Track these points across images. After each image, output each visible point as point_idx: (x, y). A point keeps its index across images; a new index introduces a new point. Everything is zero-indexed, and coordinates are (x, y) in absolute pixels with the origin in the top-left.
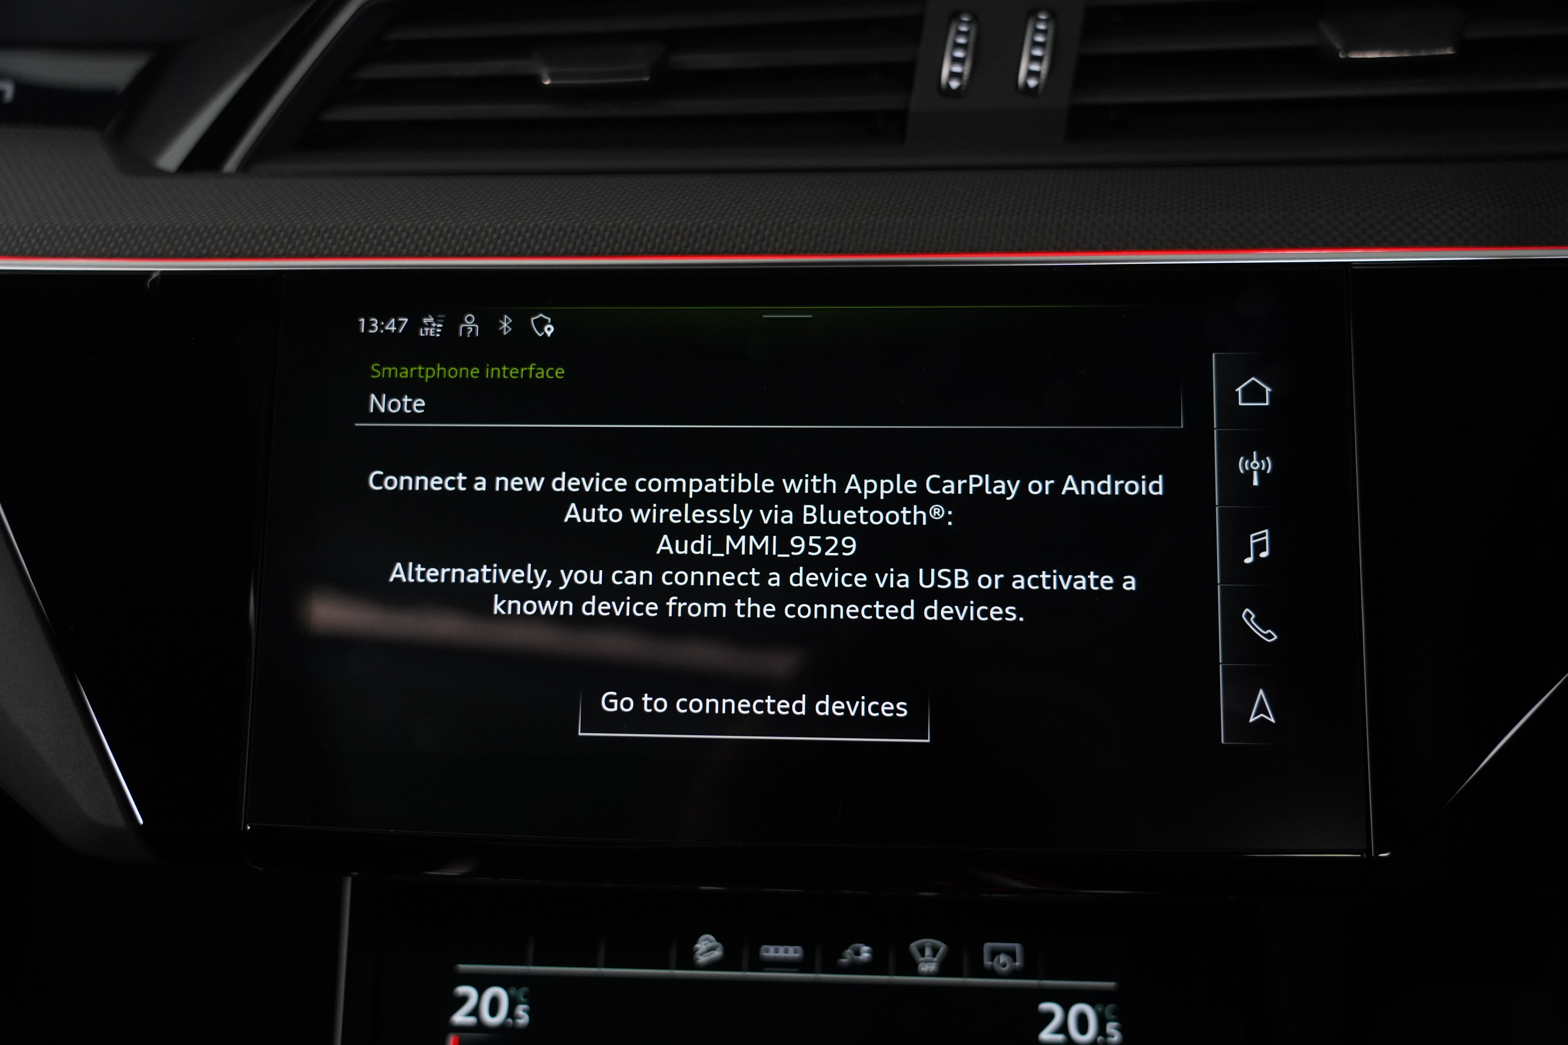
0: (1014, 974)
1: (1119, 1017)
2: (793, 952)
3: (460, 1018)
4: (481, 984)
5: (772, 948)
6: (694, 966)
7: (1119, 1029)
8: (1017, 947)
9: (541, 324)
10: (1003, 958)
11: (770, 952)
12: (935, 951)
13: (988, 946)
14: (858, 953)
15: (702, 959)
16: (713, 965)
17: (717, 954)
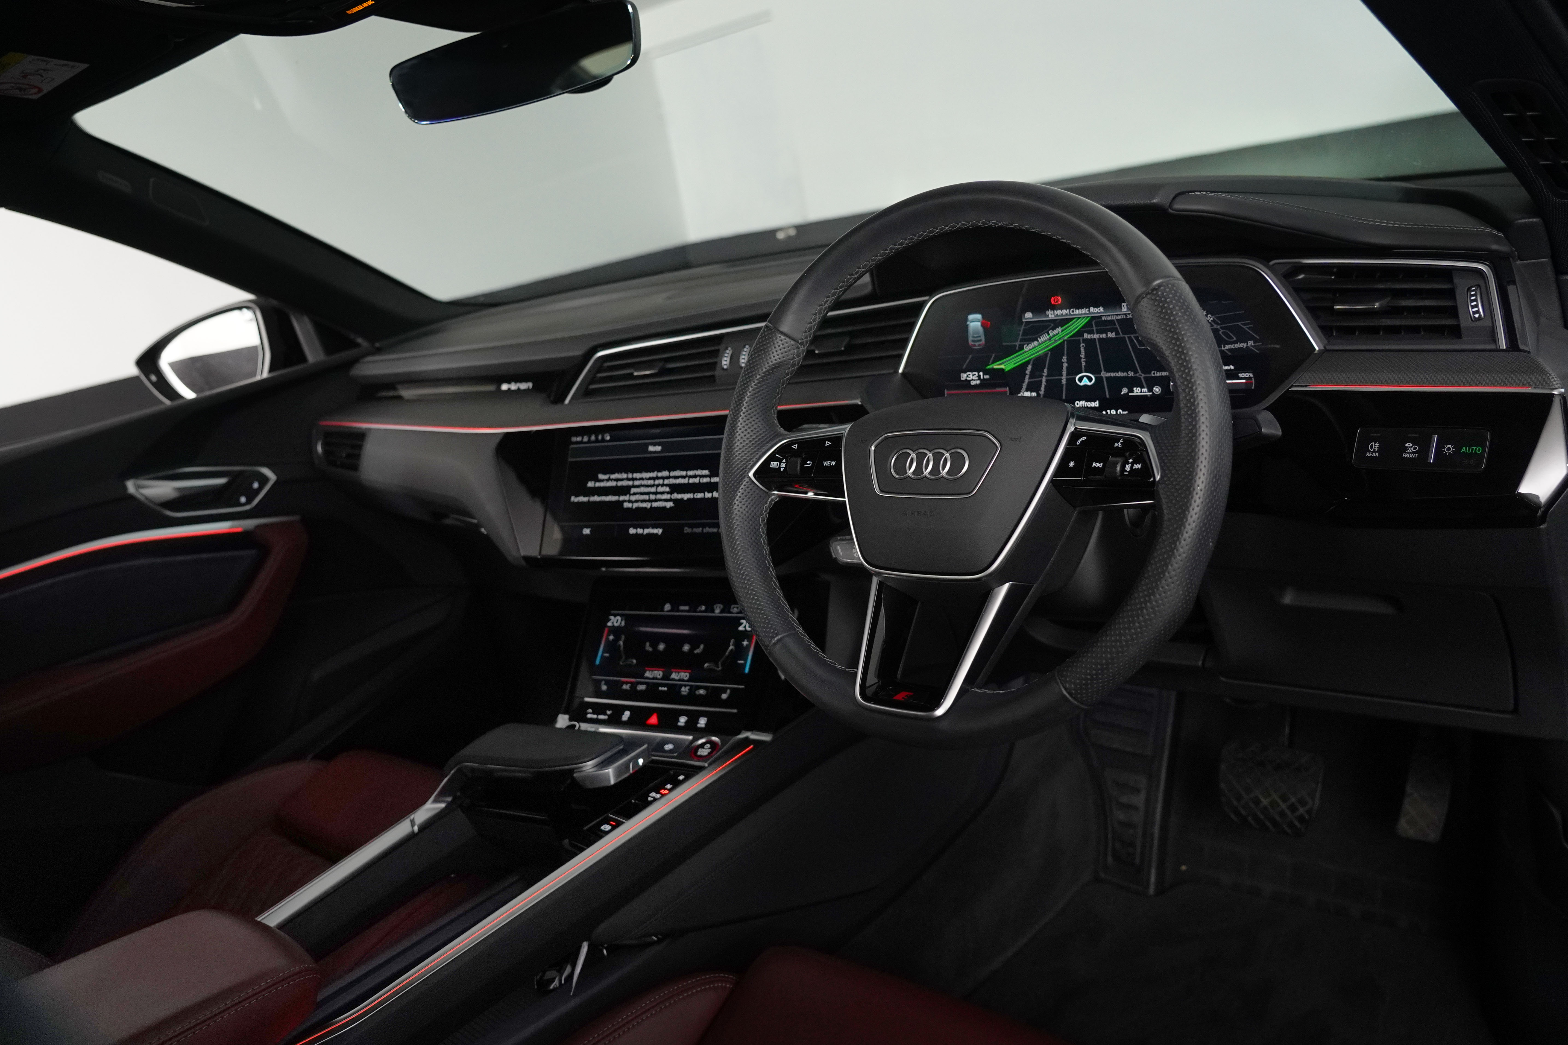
2: (686, 608)
3: (609, 624)
4: (615, 616)
6: (663, 612)
9: (607, 437)
11: (682, 608)
12: (720, 607)
14: (701, 607)
16: (668, 611)
17: (670, 609)
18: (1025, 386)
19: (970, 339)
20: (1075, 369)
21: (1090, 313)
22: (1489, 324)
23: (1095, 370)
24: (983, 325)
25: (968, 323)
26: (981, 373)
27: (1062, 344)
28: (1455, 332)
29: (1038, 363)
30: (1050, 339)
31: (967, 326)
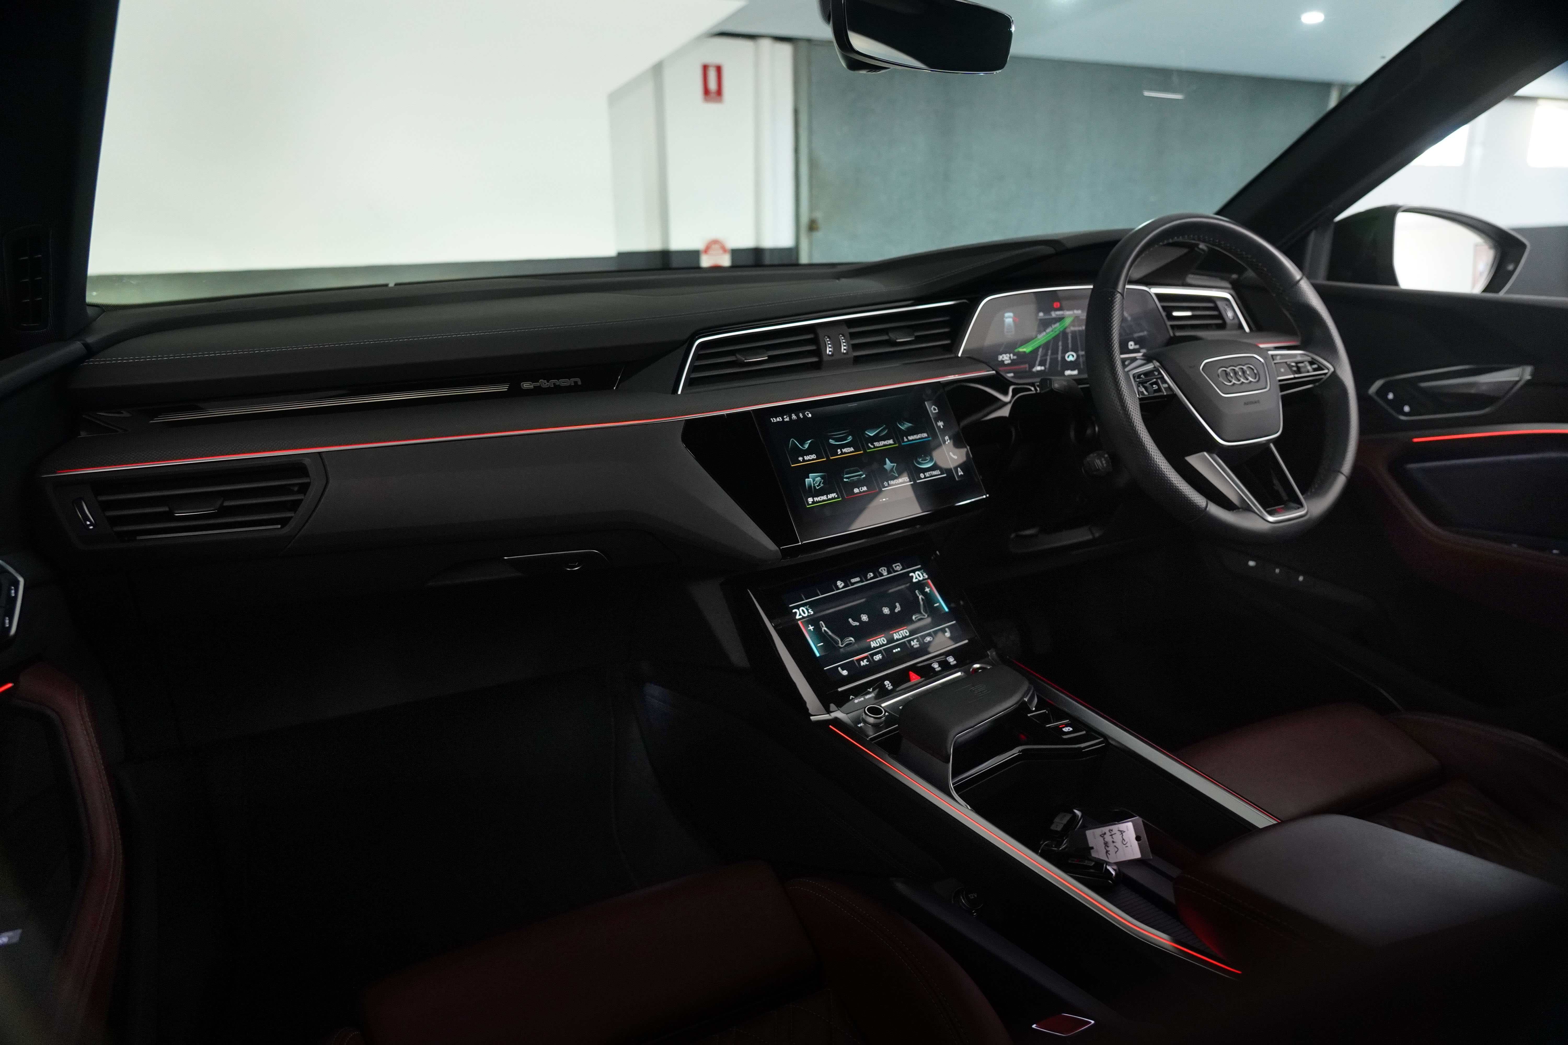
0: (901, 570)
1: (925, 571)
2: (858, 579)
3: (798, 617)
4: (798, 607)
5: (853, 580)
6: (839, 589)
7: (926, 574)
8: (899, 564)
9: (808, 414)
10: (898, 567)
11: (853, 581)
12: (885, 570)
13: (894, 566)
14: (870, 575)
15: (841, 587)
16: (843, 588)
17: (843, 584)
18: (1037, 363)
19: (1005, 330)
20: (1065, 351)
21: (1074, 313)
22: (1236, 321)
23: (1076, 351)
24: (1014, 321)
25: (1004, 319)
26: (1012, 355)
27: (1059, 334)
28: (1223, 326)
29: (1046, 346)
30: (1052, 331)
31: (1003, 321)
